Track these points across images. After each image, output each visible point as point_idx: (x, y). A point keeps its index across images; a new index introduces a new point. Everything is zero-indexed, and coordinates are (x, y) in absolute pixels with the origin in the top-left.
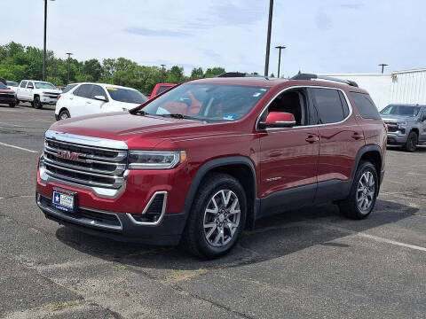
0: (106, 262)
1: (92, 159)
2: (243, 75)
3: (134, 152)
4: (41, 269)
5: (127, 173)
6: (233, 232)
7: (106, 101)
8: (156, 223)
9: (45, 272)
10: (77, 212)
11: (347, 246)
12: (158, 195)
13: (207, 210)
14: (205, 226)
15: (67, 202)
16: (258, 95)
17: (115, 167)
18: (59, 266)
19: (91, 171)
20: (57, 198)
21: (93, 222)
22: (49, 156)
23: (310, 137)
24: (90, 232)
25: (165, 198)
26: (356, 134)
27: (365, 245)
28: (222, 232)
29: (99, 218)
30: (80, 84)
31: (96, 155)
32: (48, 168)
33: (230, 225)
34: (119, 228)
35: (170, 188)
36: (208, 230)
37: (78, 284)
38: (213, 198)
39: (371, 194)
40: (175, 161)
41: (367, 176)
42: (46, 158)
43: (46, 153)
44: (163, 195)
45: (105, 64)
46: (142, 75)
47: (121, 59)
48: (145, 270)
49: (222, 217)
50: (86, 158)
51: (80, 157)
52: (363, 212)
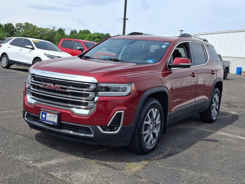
0: (80, 159)
1: (70, 89)
2: (141, 34)
3: (102, 85)
4: (39, 165)
5: (96, 99)
6: (157, 134)
7: (33, 49)
8: (116, 132)
9: (43, 168)
10: (60, 125)
11: (218, 141)
12: (118, 114)
13: (145, 122)
14: (144, 133)
15: (52, 118)
16: (164, 47)
17: (88, 94)
18: (50, 162)
19: (70, 98)
20: (44, 116)
21: (71, 132)
22: (34, 86)
23: (193, 73)
24: (68, 139)
25: (123, 115)
26: (213, 71)
27: (226, 139)
28: (152, 136)
29: (75, 129)
30: (14, 38)
31: (73, 86)
32: (33, 94)
33: (156, 131)
34: (92, 136)
35: (125, 108)
36: (145, 134)
37: (71, 176)
38: (148, 114)
39: (217, 107)
40: (128, 91)
41: (216, 97)
42: (32, 88)
43: (31, 85)
44: (121, 113)
45: (17, 26)
46: (40, 33)
47: (27, 24)
48: (109, 163)
49: (151, 126)
50: (66, 89)
51: (61, 88)
52: (214, 119)
